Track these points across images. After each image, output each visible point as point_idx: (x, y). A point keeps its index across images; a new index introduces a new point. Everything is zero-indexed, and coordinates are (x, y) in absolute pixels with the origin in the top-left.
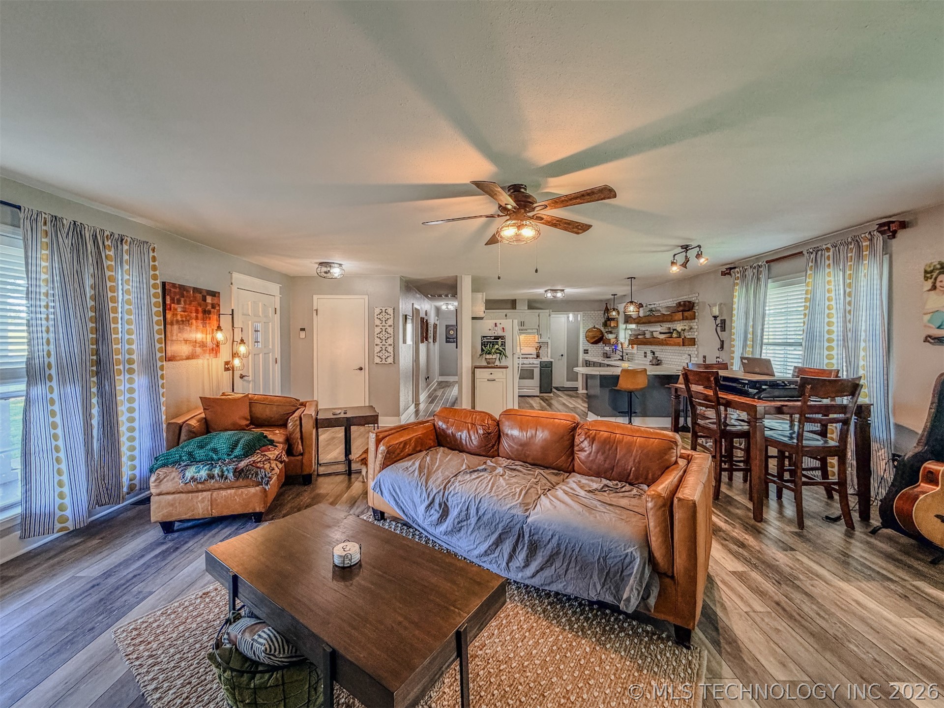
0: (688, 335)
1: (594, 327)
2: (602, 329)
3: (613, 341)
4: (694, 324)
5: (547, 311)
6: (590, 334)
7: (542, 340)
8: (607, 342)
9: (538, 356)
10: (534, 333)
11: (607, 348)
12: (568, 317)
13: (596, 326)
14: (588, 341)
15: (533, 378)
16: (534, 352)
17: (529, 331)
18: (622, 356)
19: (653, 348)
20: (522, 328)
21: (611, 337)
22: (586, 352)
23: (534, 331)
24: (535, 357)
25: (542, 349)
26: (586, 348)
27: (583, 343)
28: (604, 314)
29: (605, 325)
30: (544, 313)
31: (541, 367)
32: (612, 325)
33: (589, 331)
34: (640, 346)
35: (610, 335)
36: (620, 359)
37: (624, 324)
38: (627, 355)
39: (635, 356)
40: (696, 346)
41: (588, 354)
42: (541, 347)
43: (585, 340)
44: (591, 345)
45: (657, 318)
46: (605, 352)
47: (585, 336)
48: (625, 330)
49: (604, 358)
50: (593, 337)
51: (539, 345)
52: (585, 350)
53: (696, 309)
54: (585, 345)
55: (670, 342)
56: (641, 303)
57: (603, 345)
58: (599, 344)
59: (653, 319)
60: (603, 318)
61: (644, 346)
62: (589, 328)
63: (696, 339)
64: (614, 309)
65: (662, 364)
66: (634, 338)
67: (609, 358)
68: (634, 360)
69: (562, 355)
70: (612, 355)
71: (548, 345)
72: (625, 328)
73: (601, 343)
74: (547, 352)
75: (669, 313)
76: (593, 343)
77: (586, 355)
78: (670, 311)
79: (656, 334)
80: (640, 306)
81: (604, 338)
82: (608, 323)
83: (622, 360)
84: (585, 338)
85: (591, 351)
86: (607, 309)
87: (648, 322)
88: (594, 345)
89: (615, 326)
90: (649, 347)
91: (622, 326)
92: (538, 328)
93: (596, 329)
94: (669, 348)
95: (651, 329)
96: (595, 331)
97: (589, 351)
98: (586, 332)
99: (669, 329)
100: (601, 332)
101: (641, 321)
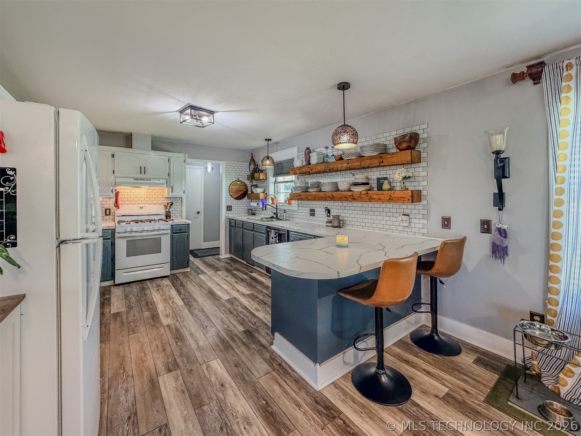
0: (411, 186)
2: (248, 183)
3: (262, 196)
4: (418, 170)
5: (182, 155)
6: (234, 187)
7: (175, 194)
8: (256, 197)
9: (168, 216)
10: (163, 184)
11: (254, 204)
13: (240, 179)
14: (231, 196)
15: (160, 252)
16: (163, 211)
17: (152, 181)
18: (276, 214)
19: (329, 204)
20: (142, 176)
21: (259, 190)
22: (229, 208)
23: (162, 181)
24: (164, 217)
25: (173, 206)
26: (229, 204)
27: (225, 199)
28: (250, 165)
29: (252, 177)
30: (177, 157)
31: (173, 233)
32: (261, 178)
33: (233, 185)
34: (306, 202)
35: (257, 189)
36: (273, 217)
37: (273, 177)
38: (285, 212)
39: (294, 213)
40: (424, 202)
41: (231, 211)
42: (172, 204)
43: (228, 194)
44: (235, 200)
45: (348, 164)
46: (250, 208)
47: (228, 190)
48: (275, 183)
49: (249, 215)
50: (237, 192)
51: (169, 202)
52: (227, 207)
53: (421, 146)
54: (227, 201)
55: (368, 196)
56: (309, 148)
57: (248, 201)
58: (244, 199)
59: (339, 165)
60: (249, 170)
61: (313, 202)
62: (233, 181)
63: (424, 193)
64: (268, 158)
65: (346, 226)
66: (299, 192)
67: (254, 214)
68: (293, 218)
69: (198, 213)
70: (259, 212)
71: (182, 200)
72: (276, 181)
73: (246, 198)
74: (180, 212)
75: (375, 154)
76: (237, 198)
77: (229, 212)
78: (377, 151)
79: (343, 186)
80: (308, 151)
81: (249, 192)
82: (256, 175)
83: (277, 218)
84: (228, 192)
85: (235, 208)
86: (253, 160)
87: (328, 171)
88: (238, 201)
89: (263, 178)
90: (320, 203)
91: (272, 179)
92: (167, 177)
93: (240, 183)
94: (359, 204)
95: (330, 180)
96: (238, 185)
97: (233, 208)
98: (229, 185)
99: (367, 178)
100: (246, 185)
101: (314, 170)
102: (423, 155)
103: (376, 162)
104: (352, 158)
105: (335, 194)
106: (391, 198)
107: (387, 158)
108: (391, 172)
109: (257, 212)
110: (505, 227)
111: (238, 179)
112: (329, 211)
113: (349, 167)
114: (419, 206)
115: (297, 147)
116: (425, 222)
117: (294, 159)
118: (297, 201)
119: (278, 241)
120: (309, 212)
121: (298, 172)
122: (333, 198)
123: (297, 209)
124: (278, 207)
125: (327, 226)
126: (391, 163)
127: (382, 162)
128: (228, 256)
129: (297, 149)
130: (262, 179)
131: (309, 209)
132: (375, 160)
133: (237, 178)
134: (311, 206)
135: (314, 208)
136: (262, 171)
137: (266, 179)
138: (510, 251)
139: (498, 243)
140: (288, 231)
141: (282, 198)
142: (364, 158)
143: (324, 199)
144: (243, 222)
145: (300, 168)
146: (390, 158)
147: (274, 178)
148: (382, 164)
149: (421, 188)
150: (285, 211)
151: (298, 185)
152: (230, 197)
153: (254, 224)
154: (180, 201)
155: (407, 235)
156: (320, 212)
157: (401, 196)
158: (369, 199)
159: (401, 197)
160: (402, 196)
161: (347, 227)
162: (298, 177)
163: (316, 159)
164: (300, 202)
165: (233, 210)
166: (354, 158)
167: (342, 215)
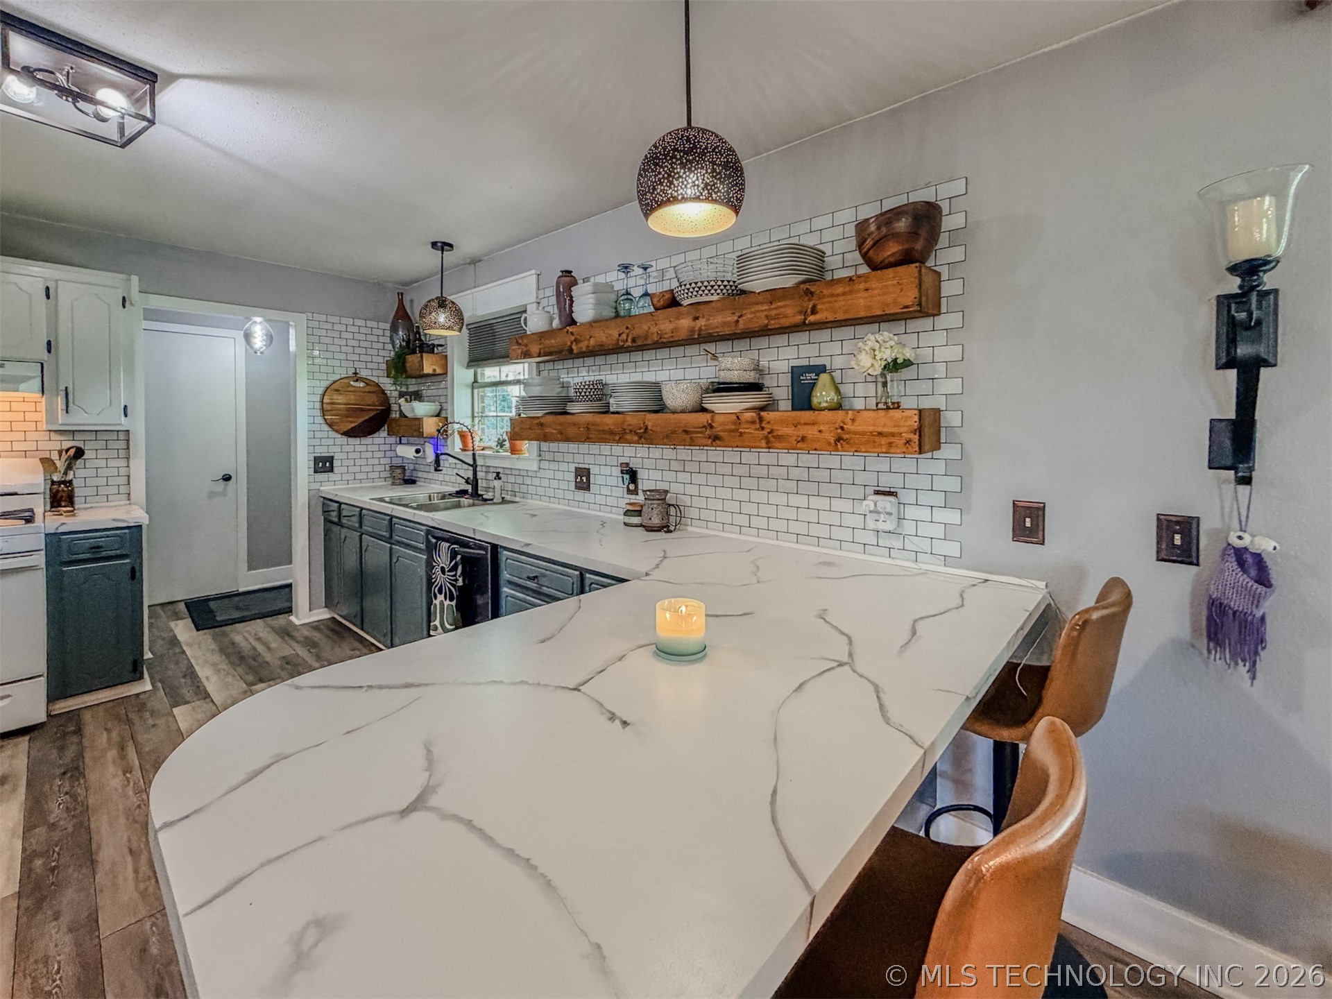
1: (356, 377)
2: (387, 385)
3: (430, 426)
4: (931, 341)
5: (109, 278)
6: (340, 399)
8: (410, 429)
9: (61, 497)
10: (23, 380)
11: (407, 451)
12: (248, 337)
13: (364, 373)
14: (330, 425)
16: (32, 478)
18: (474, 482)
19: (633, 454)
21: (420, 409)
22: (324, 464)
23: (15, 370)
24: (39, 503)
25: (86, 461)
26: (322, 451)
27: (309, 435)
28: (394, 329)
29: (398, 367)
31: (58, 562)
32: (428, 369)
33: (337, 390)
34: (564, 446)
35: (416, 404)
36: (462, 493)
37: (468, 366)
38: (498, 477)
39: (528, 481)
40: (948, 452)
41: (331, 474)
42: (79, 453)
43: (320, 420)
44: (344, 439)
45: (696, 318)
46: (396, 462)
47: (318, 405)
48: (473, 388)
49: (393, 484)
50: (352, 412)
51: (66, 445)
52: (317, 460)
53: (944, 257)
54: (317, 442)
55: (763, 428)
56: (571, 272)
57: (392, 440)
58: (376, 435)
59: (667, 325)
60: (390, 347)
61: (584, 447)
62: (337, 377)
63: (951, 418)
64: (442, 303)
65: (687, 525)
66: (540, 414)
67: (412, 482)
68: (525, 495)
69: (227, 478)
70: (425, 475)
71: (128, 441)
72: (475, 381)
73: (383, 433)
74: (124, 480)
75: (790, 281)
76: (350, 434)
77: (324, 476)
78: (796, 272)
79: (678, 395)
80: (567, 281)
81: (395, 415)
82: (412, 360)
83: (475, 494)
84: (318, 413)
85: (346, 463)
86: (402, 315)
87: (629, 343)
88: (356, 441)
89: (434, 370)
90: (606, 448)
91: (461, 374)
92: (45, 356)
93: (362, 385)
94: (731, 455)
95: (637, 377)
96: (356, 390)
97: (336, 463)
98: (321, 391)
99: (758, 369)
100: (383, 392)
101: (586, 342)
102: (948, 289)
103: (790, 311)
104: (709, 298)
105: (651, 420)
106: (845, 436)
107: (832, 295)
108: (835, 348)
109: (420, 474)
110: (1265, 545)
111: (356, 373)
112: (633, 475)
113: (700, 330)
114: (933, 464)
115: (533, 271)
116: (953, 517)
117: (525, 311)
118: (535, 443)
119: (461, 579)
120: (572, 477)
121: (535, 349)
122: (645, 436)
123: (535, 468)
124: (480, 462)
125: (626, 524)
126: (846, 312)
127: (814, 311)
128: (323, 614)
129: (534, 277)
130: (431, 372)
131: (572, 467)
132: (787, 302)
133: (352, 371)
134: (579, 459)
135: (587, 466)
136: (431, 349)
137: (442, 375)
138: (1272, 631)
139: (1237, 603)
140: (495, 547)
141: (490, 433)
142: (752, 299)
143: (619, 436)
144: (362, 509)
145: (541, 335)
146: (844, 294)
147: (471, 371)
148: (812, 318)
149: (939, 402)
150: (498, 474)
151: (537, 391)
152: (326, 427)
153: (392, 517)
154: (122, 445)
155: (890, 561)
156: (607, 478)
157: (880, 430)
158: (766, 438)
159: (880, 434)
160: (885, 430)
161: (690, 528)
162: (538, 367)
163: (591, 306)
164: (545, 446)
165: (335, 469)
166: (715, 298)
167: (675, 488)
